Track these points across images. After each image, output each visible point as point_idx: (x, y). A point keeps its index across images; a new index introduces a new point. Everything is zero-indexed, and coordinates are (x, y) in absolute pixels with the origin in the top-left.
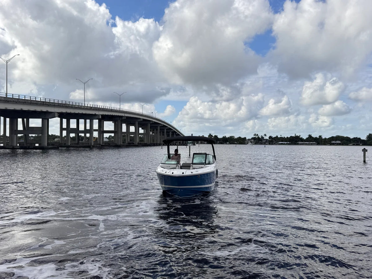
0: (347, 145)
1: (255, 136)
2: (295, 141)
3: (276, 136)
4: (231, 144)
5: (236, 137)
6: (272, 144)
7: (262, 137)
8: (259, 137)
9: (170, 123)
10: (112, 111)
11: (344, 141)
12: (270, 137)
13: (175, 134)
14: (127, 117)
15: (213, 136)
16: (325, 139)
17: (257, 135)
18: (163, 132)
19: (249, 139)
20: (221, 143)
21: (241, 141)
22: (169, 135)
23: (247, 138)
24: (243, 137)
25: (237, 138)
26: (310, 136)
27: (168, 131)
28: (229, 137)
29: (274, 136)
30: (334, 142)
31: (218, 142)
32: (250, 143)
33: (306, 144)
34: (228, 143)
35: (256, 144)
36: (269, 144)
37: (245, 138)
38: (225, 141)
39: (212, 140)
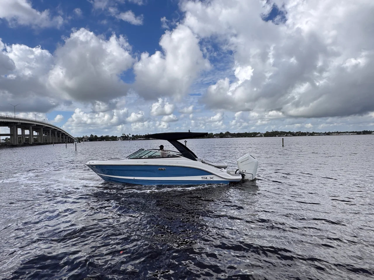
1: (123, 135)
2: (148, 137)
3: (136, 135)
4: (107, 141)
6: (134, 140)
7: (128, 136)
8: (125, 136)
9: (60, 128)
10: (7, 118)
12: (133, 136)
13: (64, 135)
14: (22, 123)
15: (94, 136)
17: (124, 134)
18: (54, 134)
19: (119, 137)
20: (100, 141)
21: (114, 139)
22: (59, 136)
23: (118, 137)
24: (115, 136)
25: (111, 137)
27: (59, 133)
28: (105, 137)
29: (135, 135)
31: (98, 140)
32: (120, 140)
34: (105, 140)
35: (124, 140)
36: (133, 140)
37: (117, 136)
38: (102, 139)
39: (93, 139)
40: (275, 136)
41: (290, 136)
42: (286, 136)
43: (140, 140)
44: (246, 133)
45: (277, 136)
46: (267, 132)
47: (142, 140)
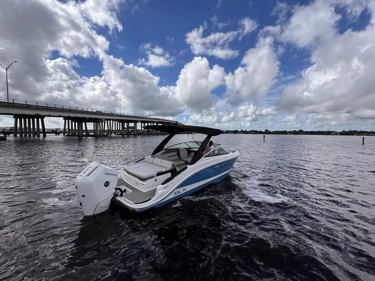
0: (257, 134)
2: (236, 132)
7: (223, 131)
10: (161, 120)
11: (256, 132)
12: (226, 131)
14: (168, 122)
16: (248, 131)
26: (242, 130)
29: (227, 130)
30: (251, 133)
33: (240, 134)
36: (225, 133)
40: (354, 135)
42: (367, 135)
43: (230, 133)
44: (320, 131)
45: (355, 135)
46: (343, 131)
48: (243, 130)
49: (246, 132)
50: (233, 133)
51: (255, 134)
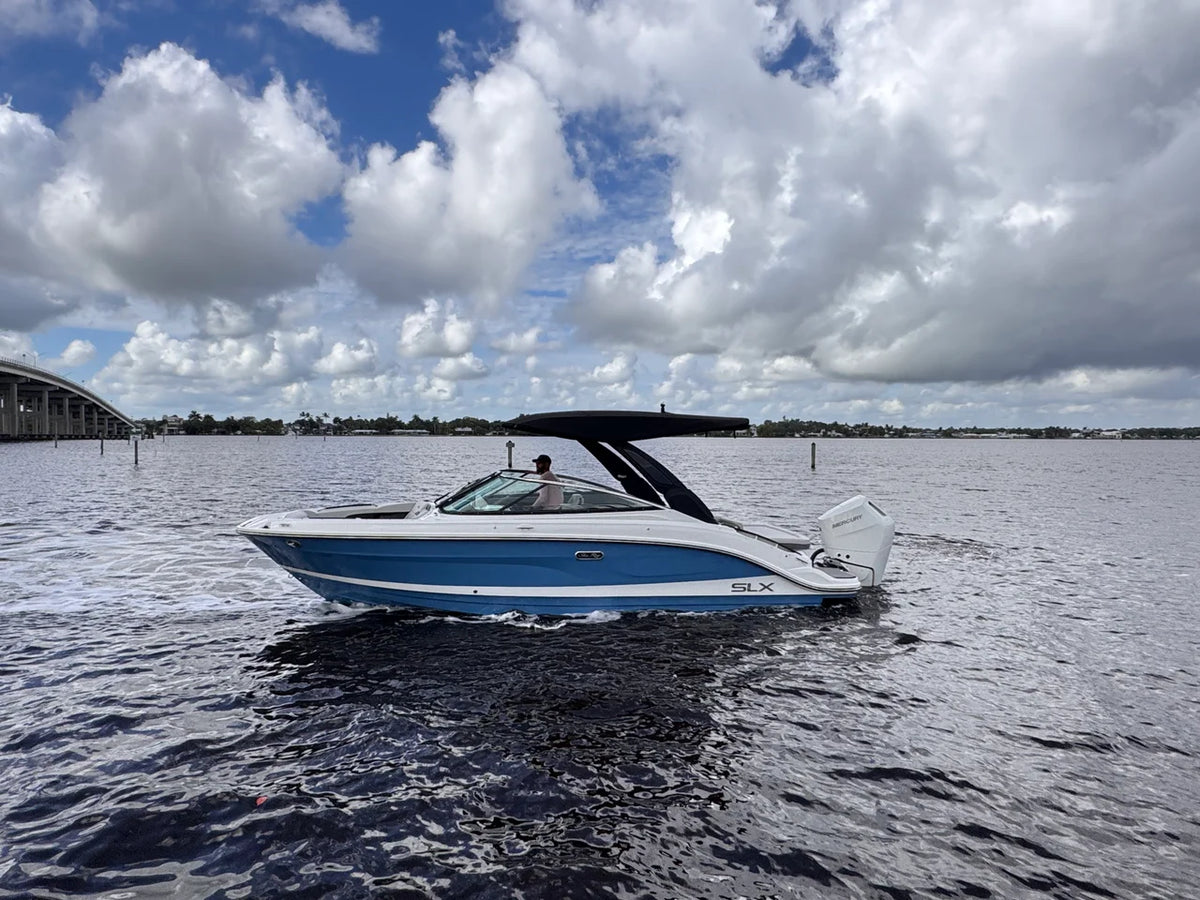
0: (484, 435)
1: (303, 418)
2: (386, 427)
3: (347, 418)
4: (246, 434)
5: (259, 419)
6: (341, 434)
7: (319, 420)
8: (311, 420)
9: (81, 385)
11: (480, 428)
12: (336, 420)
13: (94, 410)
15: (202, 415)
16: (445, 423)
17: (308, 415)
18: (60, 406)
19: (289, 425)
20: (223, 433)
21: (272, 428)
22: (79, 413)
23: (284, 423)
24: (274, 419)
25: (262, 421)
26: (416, 418)
27: (76, 403)
28: (240, 421)
29: (344, 418)
30: (459, 429)
31: (216, 430)
32: (291, 433)
33: (409, 434)
34: (239, 432)
35: (304, 434)
36: (335, 434)
37: (281, 421)
38: (231, 427)
39: (199, 427)
40: (793, 436)
41: (835, 437)
42: (825, 436)
43: (361, 434)
45: (797, 435)
46: (767, 422)
47: (366, 434)
48: (424, 417)
49: (434, 428)
50: (374, 434)
51: (475, 434)
